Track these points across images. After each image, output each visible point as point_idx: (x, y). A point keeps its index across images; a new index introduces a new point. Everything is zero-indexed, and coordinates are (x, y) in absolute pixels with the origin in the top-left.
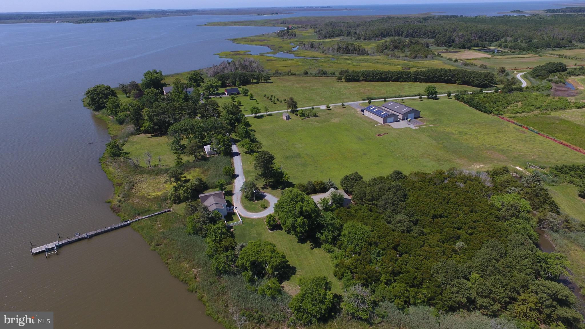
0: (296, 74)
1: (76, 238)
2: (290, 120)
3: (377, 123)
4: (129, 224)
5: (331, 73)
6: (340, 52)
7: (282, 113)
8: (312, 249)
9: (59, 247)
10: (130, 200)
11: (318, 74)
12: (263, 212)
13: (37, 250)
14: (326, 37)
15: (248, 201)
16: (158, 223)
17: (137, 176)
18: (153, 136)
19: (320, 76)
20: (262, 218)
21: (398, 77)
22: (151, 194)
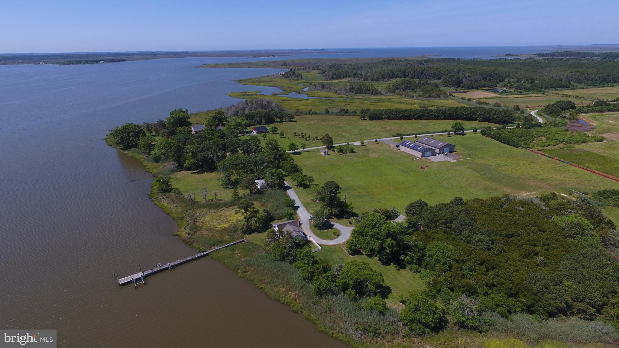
0: (317, 113)
1: (159, 269)
2: (329, 156)
3: (415, 157)
4: (207, 254)
5: (352, 112)
6: (353, 92)
7: (319, 150)
8: (399, 270)
9: (145, 277)
10: (199, 232)
11: (340, 112)
12: (337, 240)
13: (123, 281)
14: (333, 78)
15: (318, 230)
16: (236, 252)
17: (196, 210)
18: (195, 173)
19: (342, 115)
20: (339, 244)
21: (421, 115)
22: (217, 226)
